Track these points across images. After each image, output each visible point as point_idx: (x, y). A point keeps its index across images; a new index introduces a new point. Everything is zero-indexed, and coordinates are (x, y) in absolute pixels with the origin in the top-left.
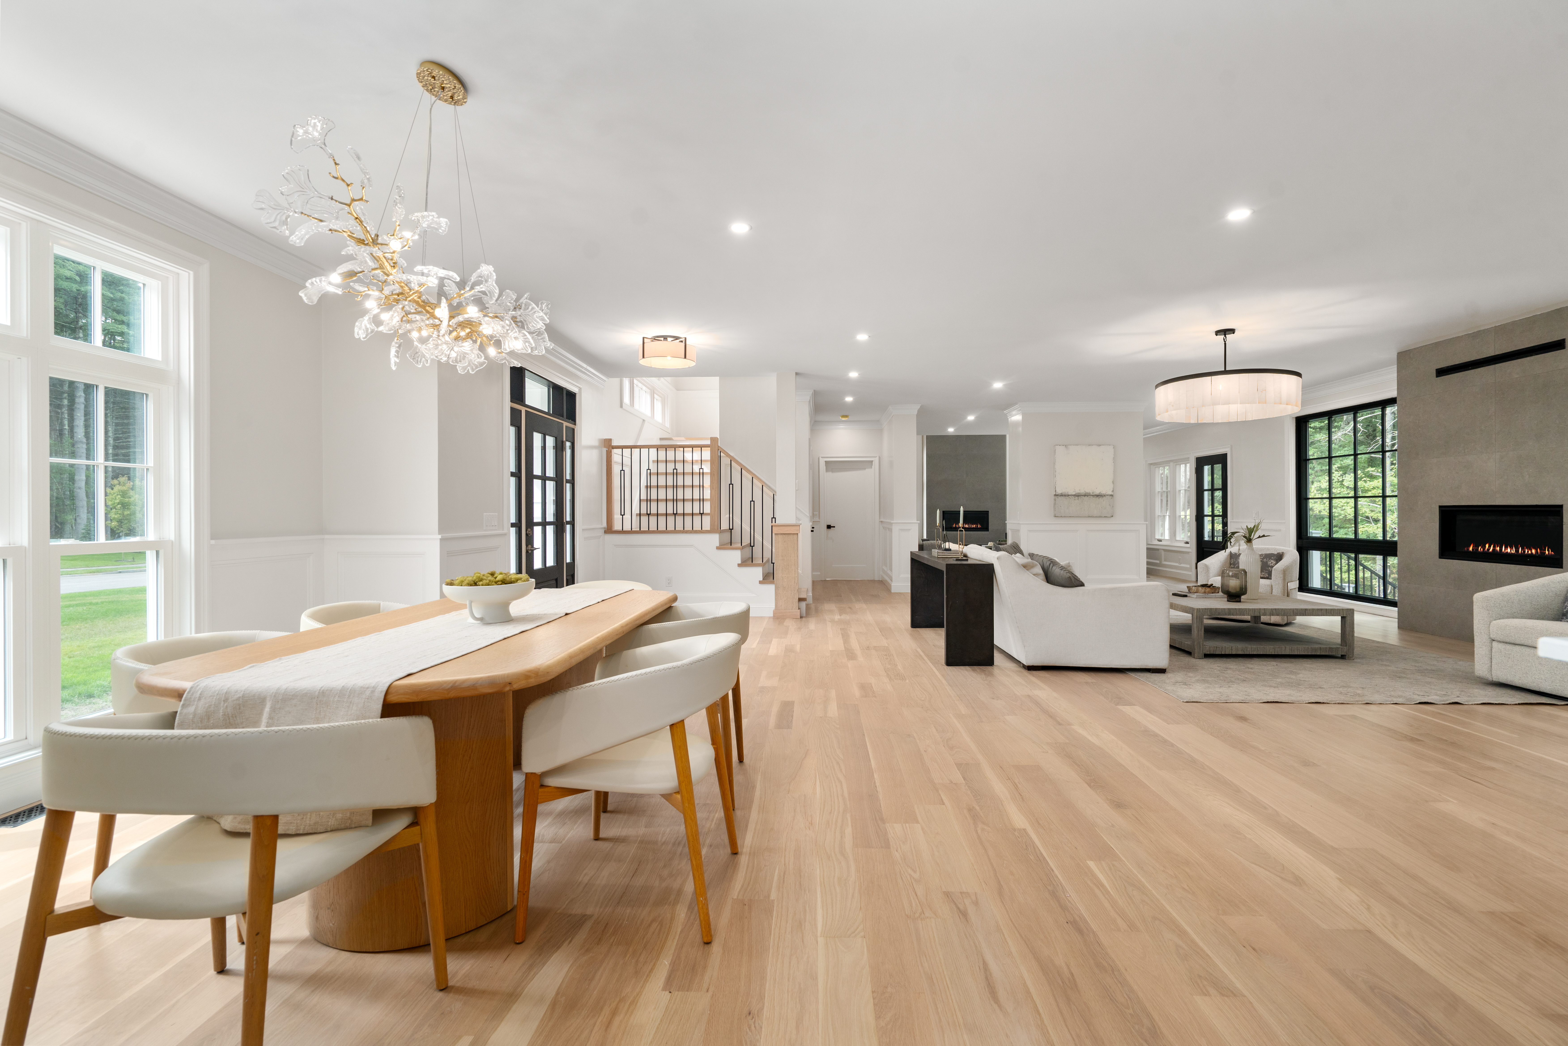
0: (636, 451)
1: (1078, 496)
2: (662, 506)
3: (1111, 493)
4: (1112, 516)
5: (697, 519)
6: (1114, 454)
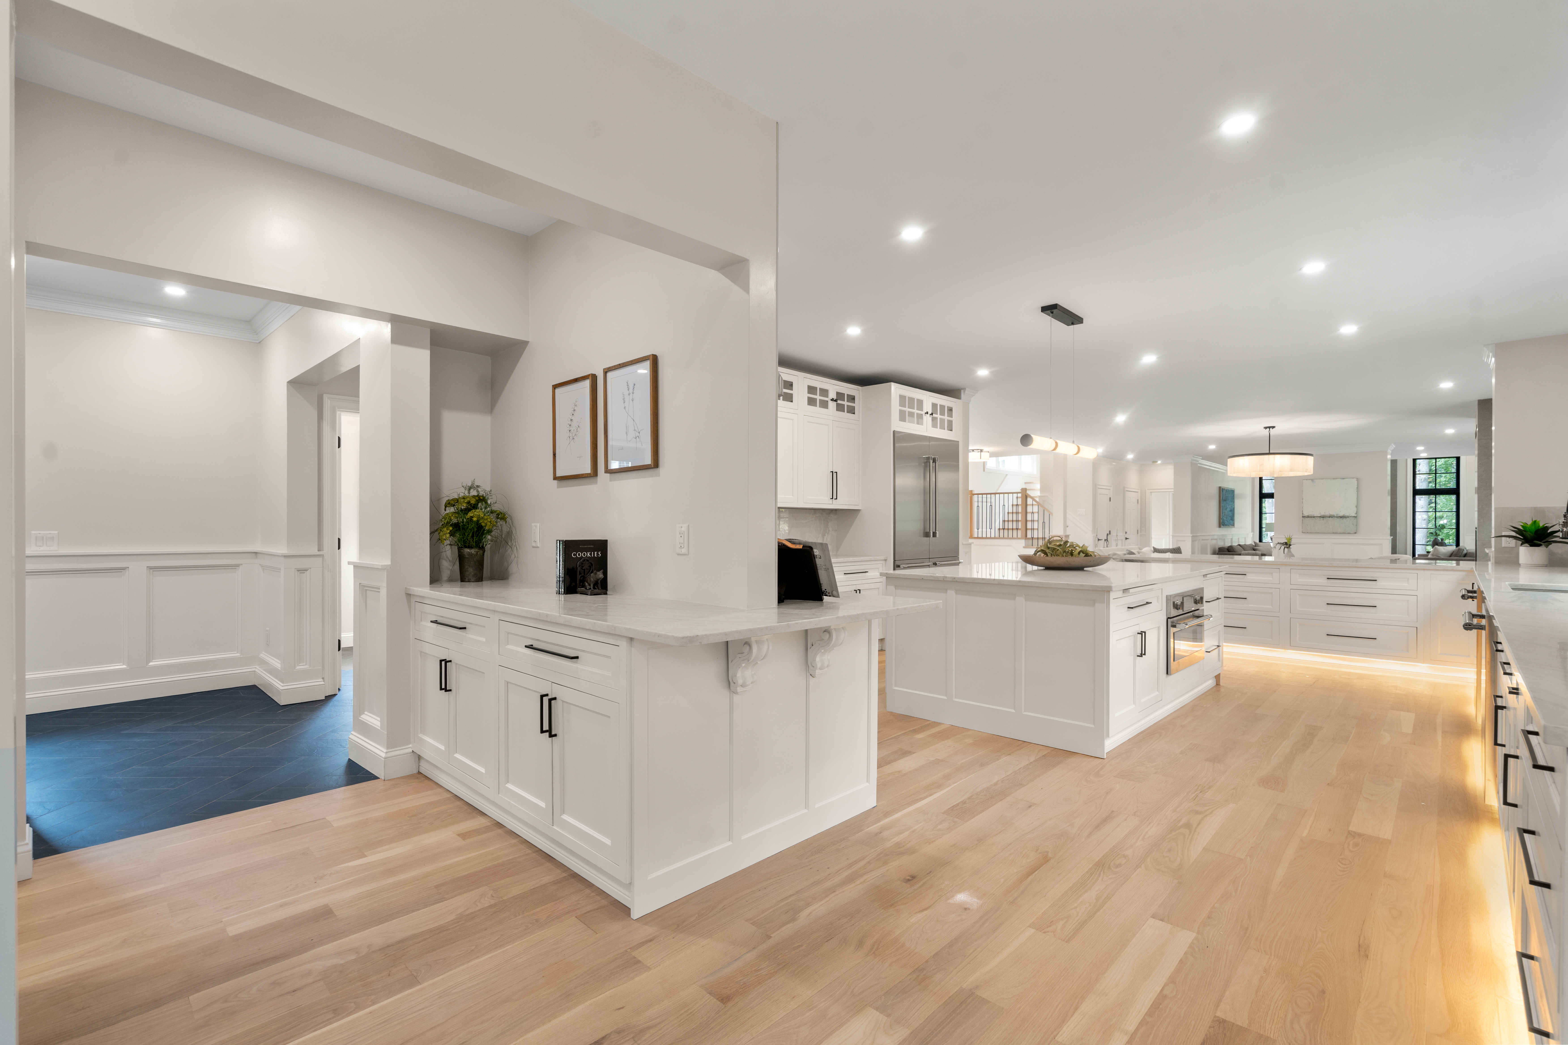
0: (997, 496)
1: (1323, 517)
2: (1010, 524)
3: (1354, 515)
4: (1356, 533)
5: (1015, 532)
6: (1358, 485)
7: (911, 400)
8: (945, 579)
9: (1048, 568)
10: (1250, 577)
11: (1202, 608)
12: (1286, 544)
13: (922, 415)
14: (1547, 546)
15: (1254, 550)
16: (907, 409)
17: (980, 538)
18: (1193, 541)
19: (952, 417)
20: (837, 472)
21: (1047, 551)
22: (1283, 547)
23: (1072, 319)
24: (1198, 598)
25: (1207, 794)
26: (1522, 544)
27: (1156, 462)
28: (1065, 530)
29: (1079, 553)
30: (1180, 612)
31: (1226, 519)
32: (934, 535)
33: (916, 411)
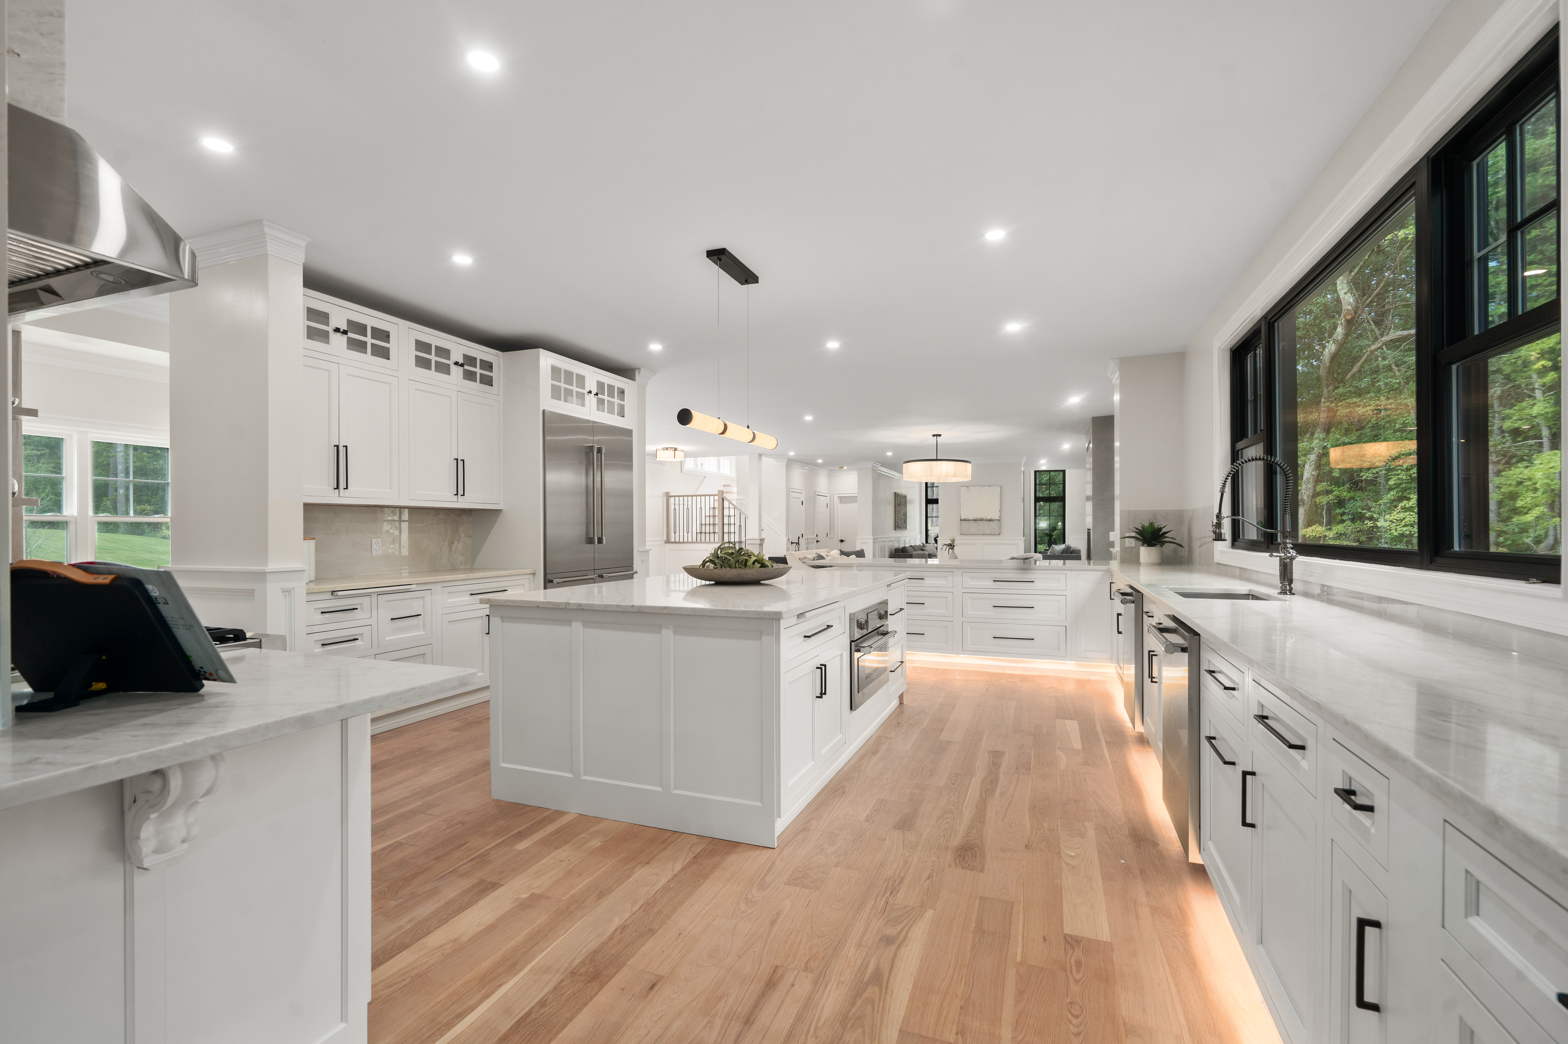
0: (694, 498)
1: (976, 520)
2: (708, 527)
3: (998, 518)
4: (1001, 534)
5: (712, 536)
6: (1001, 492)
7: (569, 374)
8: (568, 607)
9: (719, 583)
10: (928, 581)
11: (887, 623)
12: (950, 545)
13: (584, 394)
14: (1162, 546)
15: (922, 550)
16: (563, 385)
17: (677, 543)
18: (874, 543)
19: (624, 401)
20: (463, 460)
21: (717, 561)
22: (948, 548)
23: (746, 276)
24: (883, 613)
25: (899, 894)
26: (1142, 545)
27: (843, 467)
28: (760, 534)
29: (754, 563)
30: (865, 632)
31: (900, 523)
32: (600, 541)
33: (574, 388)
